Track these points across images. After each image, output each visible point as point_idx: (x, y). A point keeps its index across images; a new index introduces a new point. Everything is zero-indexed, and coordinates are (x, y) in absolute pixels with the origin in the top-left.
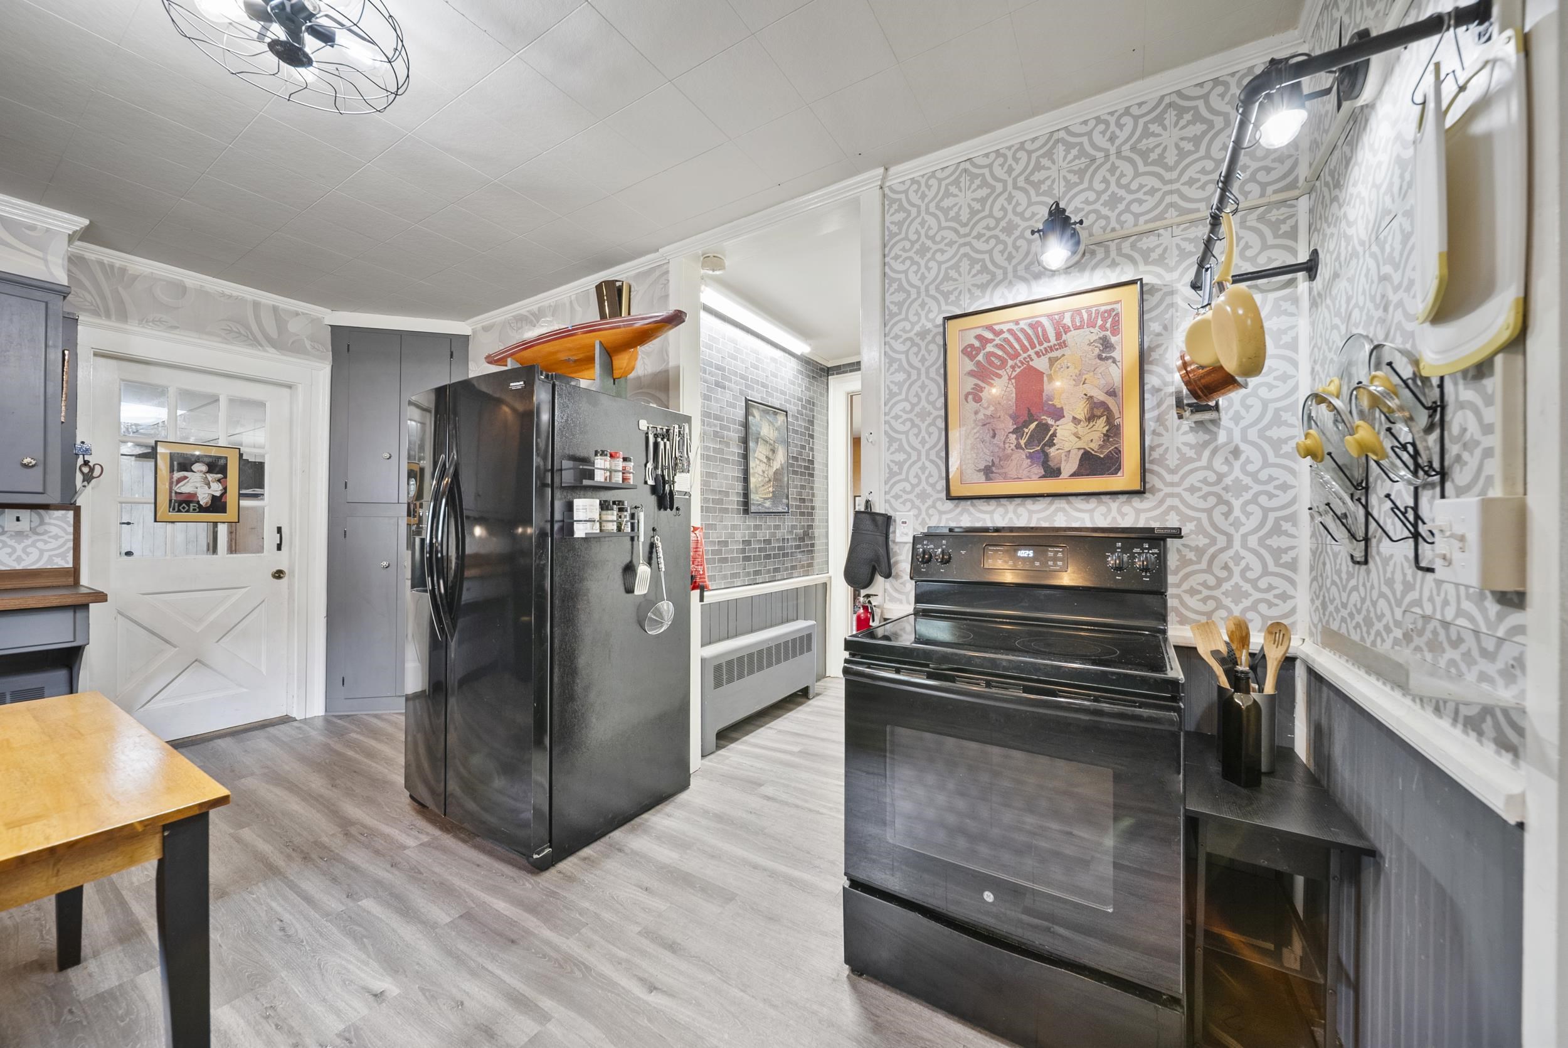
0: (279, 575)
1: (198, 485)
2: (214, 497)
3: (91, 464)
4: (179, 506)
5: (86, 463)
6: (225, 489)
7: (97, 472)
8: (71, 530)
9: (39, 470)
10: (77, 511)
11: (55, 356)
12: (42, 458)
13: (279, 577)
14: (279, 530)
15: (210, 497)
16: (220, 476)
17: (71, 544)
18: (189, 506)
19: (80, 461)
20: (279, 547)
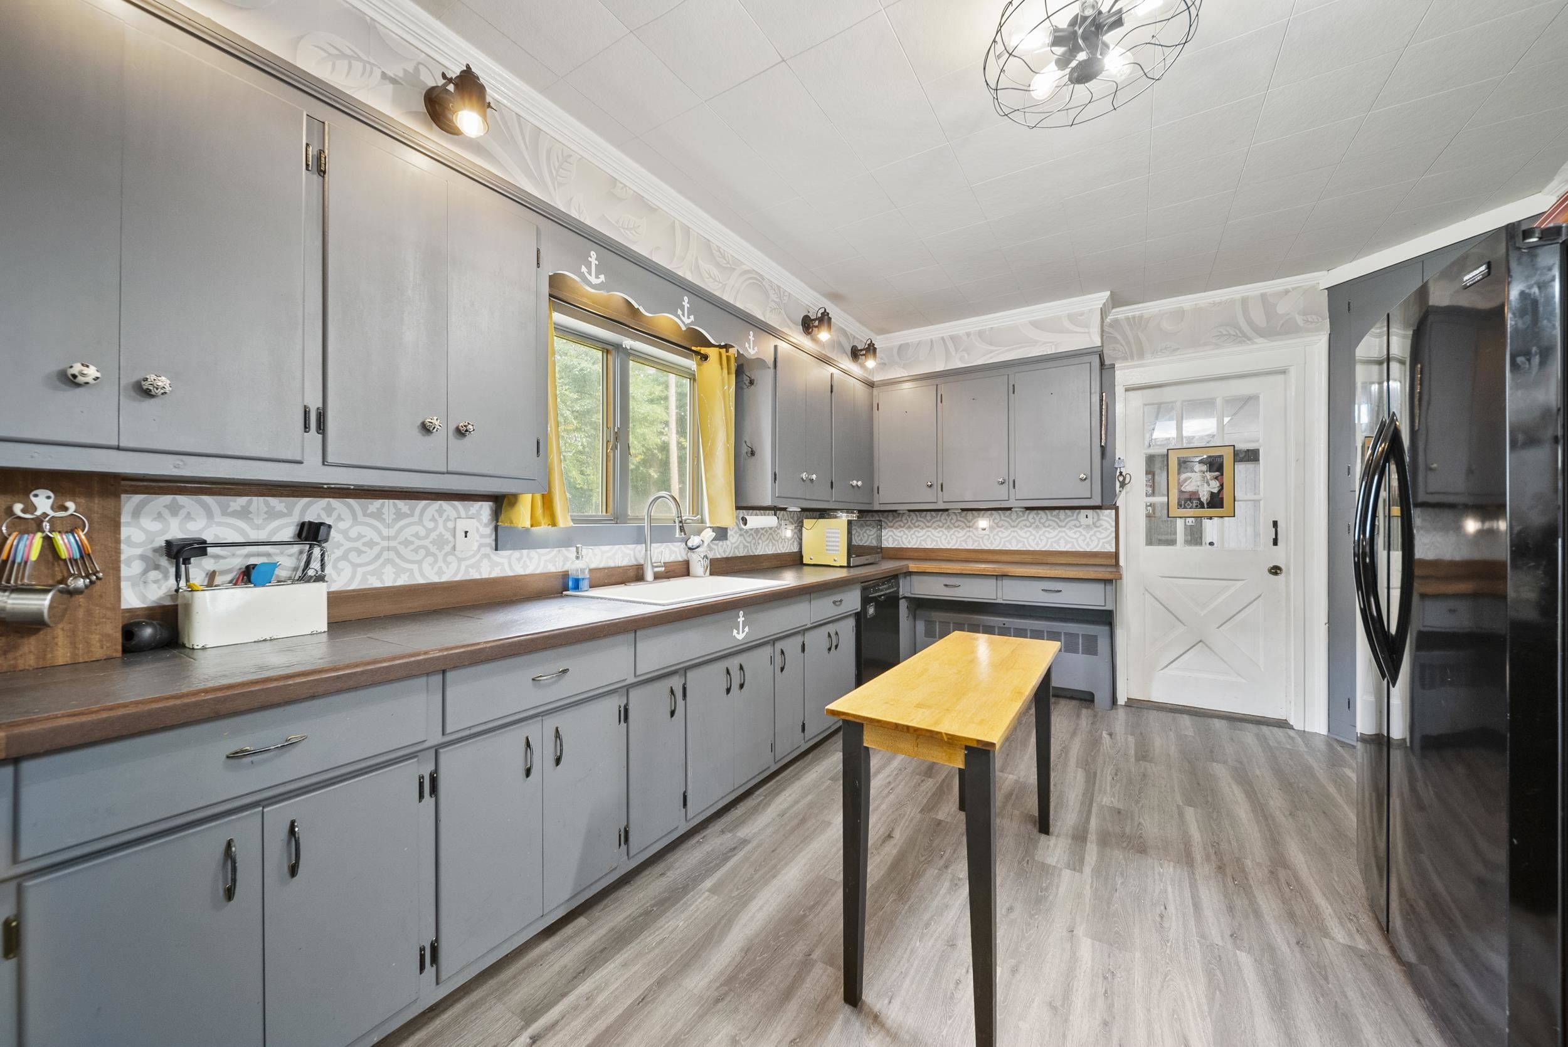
0: (1275, 570)
1: (1199, 484)
2: (1212, 493)
3: (1124, 474)
4: (1185, 503)
5: (1121, 473)
6: (1222, 485)
7: (1127, 480)
8: (1114, 524)
9: (1088, 481)
10: (1117, 509)
11: (1096, 399)
12: (1089, 473)
13: (1276, 574)
14: (1275, 524)
15: (1209, 493)
16: (1217, 474)
17: (1114, 535)
18: (1192, 503)
19: (1118, 474)
20: (1275, 542)
